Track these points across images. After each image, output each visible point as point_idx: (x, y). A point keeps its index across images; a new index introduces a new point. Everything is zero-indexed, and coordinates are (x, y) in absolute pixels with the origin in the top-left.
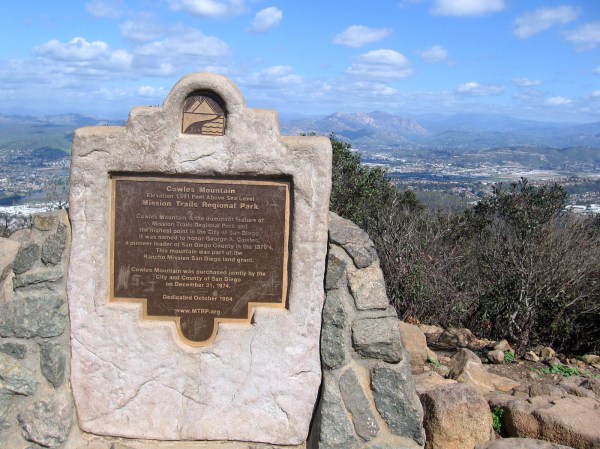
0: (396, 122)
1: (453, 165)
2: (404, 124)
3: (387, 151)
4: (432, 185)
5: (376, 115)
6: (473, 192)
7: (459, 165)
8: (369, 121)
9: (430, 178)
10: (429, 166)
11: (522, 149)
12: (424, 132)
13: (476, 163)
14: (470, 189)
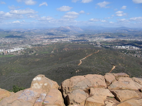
0: (75, 28)
1: (89, 38)
2: (77, 28)
3: (73, 35)
4: (85, 42)
5: (71, 27)
6: (95, 44)
7: (91, 38)
8: (69, 28)
9: (84, 41)
10: (84, 38)
11: (105, 33)
12: (82, 30)
13: (94, 37)
14: (94, 43)
